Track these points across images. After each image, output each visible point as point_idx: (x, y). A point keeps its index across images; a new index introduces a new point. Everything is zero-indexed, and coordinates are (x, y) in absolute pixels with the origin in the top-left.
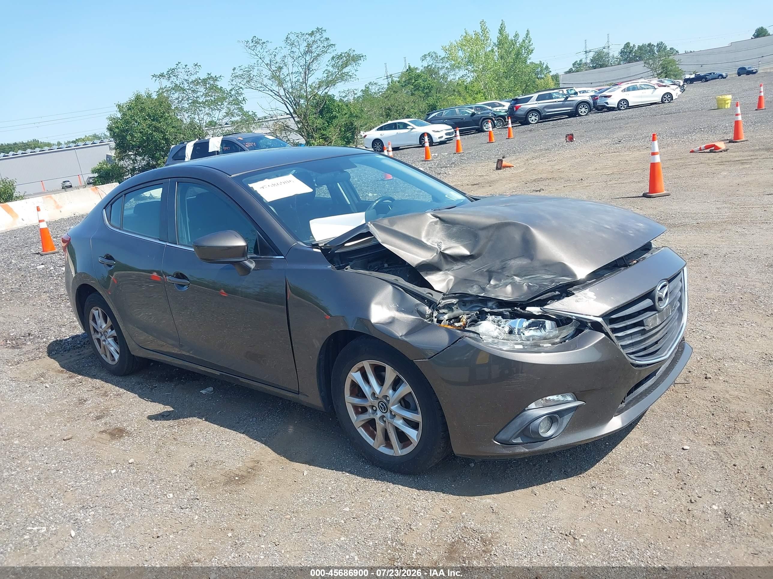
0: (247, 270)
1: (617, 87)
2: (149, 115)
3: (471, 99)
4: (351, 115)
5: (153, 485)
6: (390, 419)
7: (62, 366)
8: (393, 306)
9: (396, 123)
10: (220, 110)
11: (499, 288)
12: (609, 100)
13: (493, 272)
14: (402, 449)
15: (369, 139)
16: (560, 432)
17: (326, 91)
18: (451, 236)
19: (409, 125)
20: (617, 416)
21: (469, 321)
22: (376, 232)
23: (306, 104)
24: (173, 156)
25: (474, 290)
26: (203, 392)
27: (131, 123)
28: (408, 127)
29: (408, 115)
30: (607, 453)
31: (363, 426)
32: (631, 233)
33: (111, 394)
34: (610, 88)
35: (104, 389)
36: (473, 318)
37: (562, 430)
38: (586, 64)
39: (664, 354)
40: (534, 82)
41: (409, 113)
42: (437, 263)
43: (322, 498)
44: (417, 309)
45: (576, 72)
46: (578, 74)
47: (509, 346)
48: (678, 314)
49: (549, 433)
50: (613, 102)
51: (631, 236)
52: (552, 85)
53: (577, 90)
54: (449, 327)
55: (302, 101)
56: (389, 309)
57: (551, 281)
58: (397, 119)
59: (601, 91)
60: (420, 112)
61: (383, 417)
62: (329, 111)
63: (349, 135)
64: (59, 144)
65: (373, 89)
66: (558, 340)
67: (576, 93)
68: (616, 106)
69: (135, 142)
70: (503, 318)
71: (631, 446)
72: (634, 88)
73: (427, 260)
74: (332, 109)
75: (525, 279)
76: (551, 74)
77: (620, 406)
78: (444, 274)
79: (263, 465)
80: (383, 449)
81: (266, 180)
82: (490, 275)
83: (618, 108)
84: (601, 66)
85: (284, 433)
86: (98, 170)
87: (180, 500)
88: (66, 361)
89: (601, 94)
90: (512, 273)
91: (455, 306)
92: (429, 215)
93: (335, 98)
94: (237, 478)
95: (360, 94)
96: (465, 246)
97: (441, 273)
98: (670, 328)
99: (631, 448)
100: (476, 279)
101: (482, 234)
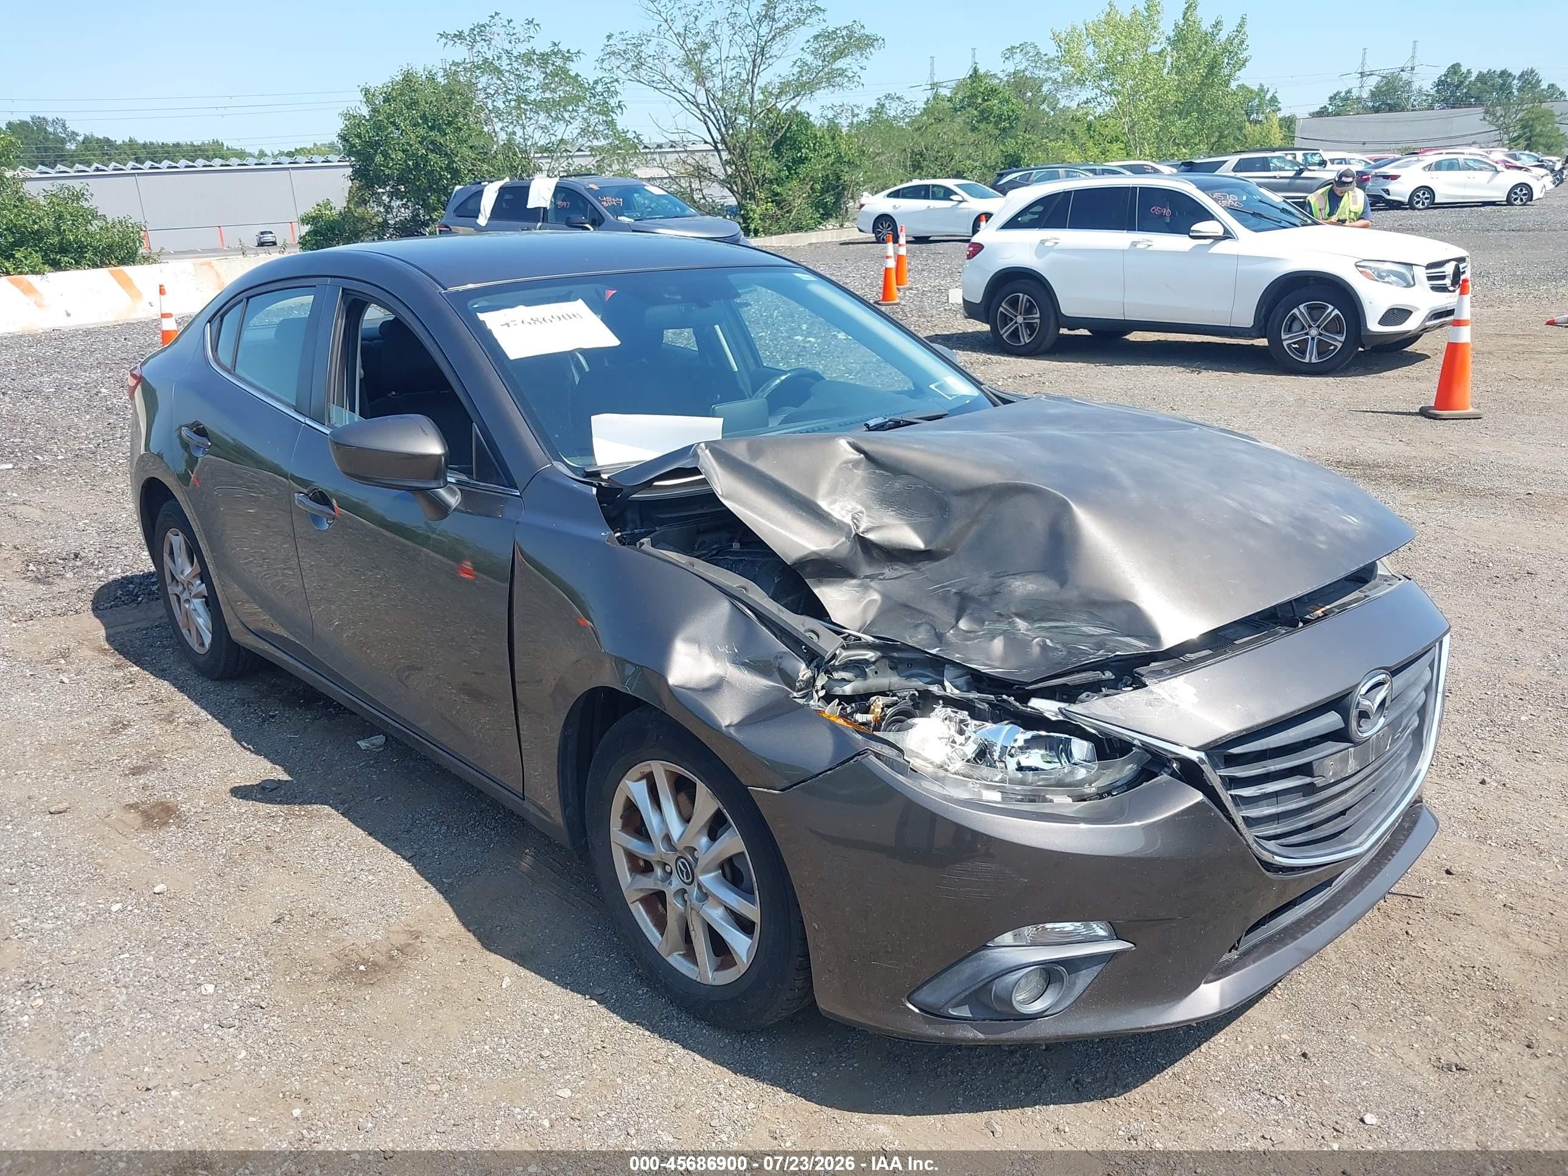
0: (442, 509)
1: (1414, 158)
2: (424, 117)
3: (1097, 151)
4: (839, 159)
5: (185, 954)
6: (695, 902)
7: (108, 639)
8: (724, 650)
9: (927, 186)
10: (568, 123)
11: (976, 641)
12: (1392, 186)
13: (972, 599)
14: (716, 970)
15: (867, 214)
16: (1067, 1005)
17: (793, 103)
18: (889, 500)
19: (956, 194)
20: (1212, 981)
21: (890, 711)
22: (714, 469)
23: (749, 125)
24: (457, 208)
25: (918, 638)
26: (362, 744)
27: (387, 128)
28: (951, 197)
29: (958, 172)
30: (1186, 1052)
31: (642, 900)
32: (1321, 542)
33: (181, 720)
34: (1399, 159)
35: (171, 705)
36: (902, 706)
37: (1072, 1000)
38: (1359, 99)
39: (1357, 842)
40: (1240, 129)
41: (961, 167)
42: (845, 560)
43: (521, 1053)
44: (780, 664)
45: (1335, 115)
46: (1338, 121)
47: (969, 791)
48: (1411, 745)
49: (1037, 1006)
50: (1400, 190)
51: (1320, 549)
52: (1277, 137)
53: (1327, 156)
54: (841, 721)
55: (741, 119)
56: (715, 655)
57: (1095, 644)
58: (934, 177)
59: (1380, 163)
60: (986, 167)
61: (684, 891)
62: (796, 146)
63: (829, 199)
64: (262, 154)
65: (893, 110)
66: (1091, 790)
67: (1323, 163)
68: (1406, 200)
69: (390, 168)
70: (973, 717)
71: (1248, 1041)
72: (1452, 166)
73: (822, 550)
74: (801, 143)
75: (1039, 628)
76: (1280, 115)
77: (1226, 957)
78: (860, 585)
79: (425, 946)
80: (677, 961)
81: (521, 308)
82: (963, 604)
83: (1410, 205)
84: (1392, 108)
85: (493, 874)
86: (314, 218)
87: (226, 1002)
88: (120, 629)
89: (1377, 171)
90: (1013, 610)
91: (873, 667)
92: (843, 443)
93: (811, 119)
94: (362, 968)
95: (864, 116)
96: (916, 528)
97: (854, 581)
98: (1383, 780)
99: (1246, 1046)
100: (930, 611)
101: (956, 503)
